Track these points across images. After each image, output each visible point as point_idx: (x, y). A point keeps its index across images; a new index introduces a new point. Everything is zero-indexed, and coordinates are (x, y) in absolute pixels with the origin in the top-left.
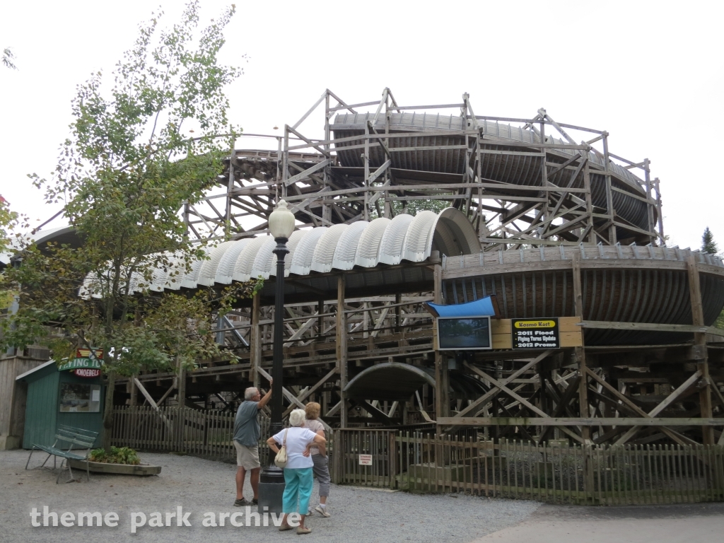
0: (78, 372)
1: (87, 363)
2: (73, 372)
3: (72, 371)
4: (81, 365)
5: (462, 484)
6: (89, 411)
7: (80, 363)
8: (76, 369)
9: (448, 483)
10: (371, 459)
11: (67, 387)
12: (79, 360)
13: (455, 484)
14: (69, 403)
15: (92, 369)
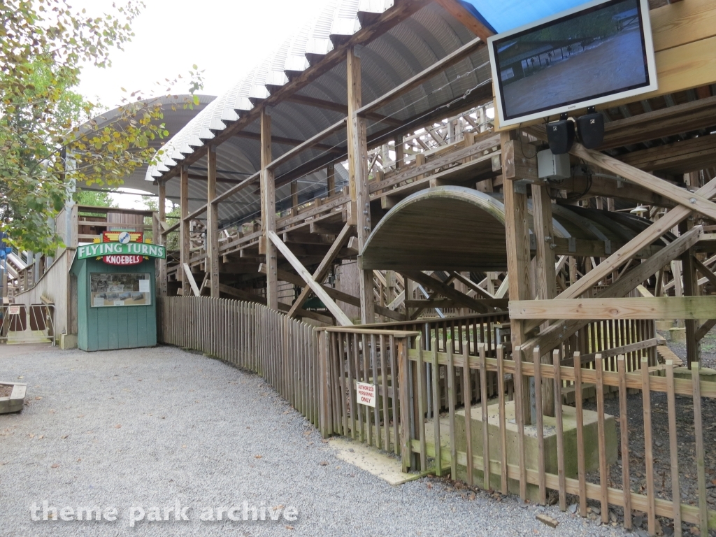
0: (108, 259)
1: (120, 249)
2: (101, 260)
3: (99, 258)
4: (111, 251)
5: (574, 486)
6: (115, 305)
7: (109, 248)
8: (105, 256)
9: (535, 475)
10: (374, 393)
11: (111, 278)
12: (106, 245)
13: (554, 482)
14: (115, 297)
15: (129, 255)
